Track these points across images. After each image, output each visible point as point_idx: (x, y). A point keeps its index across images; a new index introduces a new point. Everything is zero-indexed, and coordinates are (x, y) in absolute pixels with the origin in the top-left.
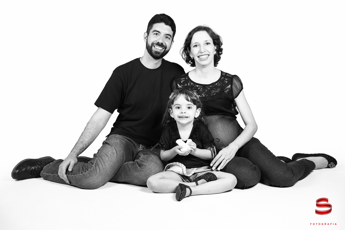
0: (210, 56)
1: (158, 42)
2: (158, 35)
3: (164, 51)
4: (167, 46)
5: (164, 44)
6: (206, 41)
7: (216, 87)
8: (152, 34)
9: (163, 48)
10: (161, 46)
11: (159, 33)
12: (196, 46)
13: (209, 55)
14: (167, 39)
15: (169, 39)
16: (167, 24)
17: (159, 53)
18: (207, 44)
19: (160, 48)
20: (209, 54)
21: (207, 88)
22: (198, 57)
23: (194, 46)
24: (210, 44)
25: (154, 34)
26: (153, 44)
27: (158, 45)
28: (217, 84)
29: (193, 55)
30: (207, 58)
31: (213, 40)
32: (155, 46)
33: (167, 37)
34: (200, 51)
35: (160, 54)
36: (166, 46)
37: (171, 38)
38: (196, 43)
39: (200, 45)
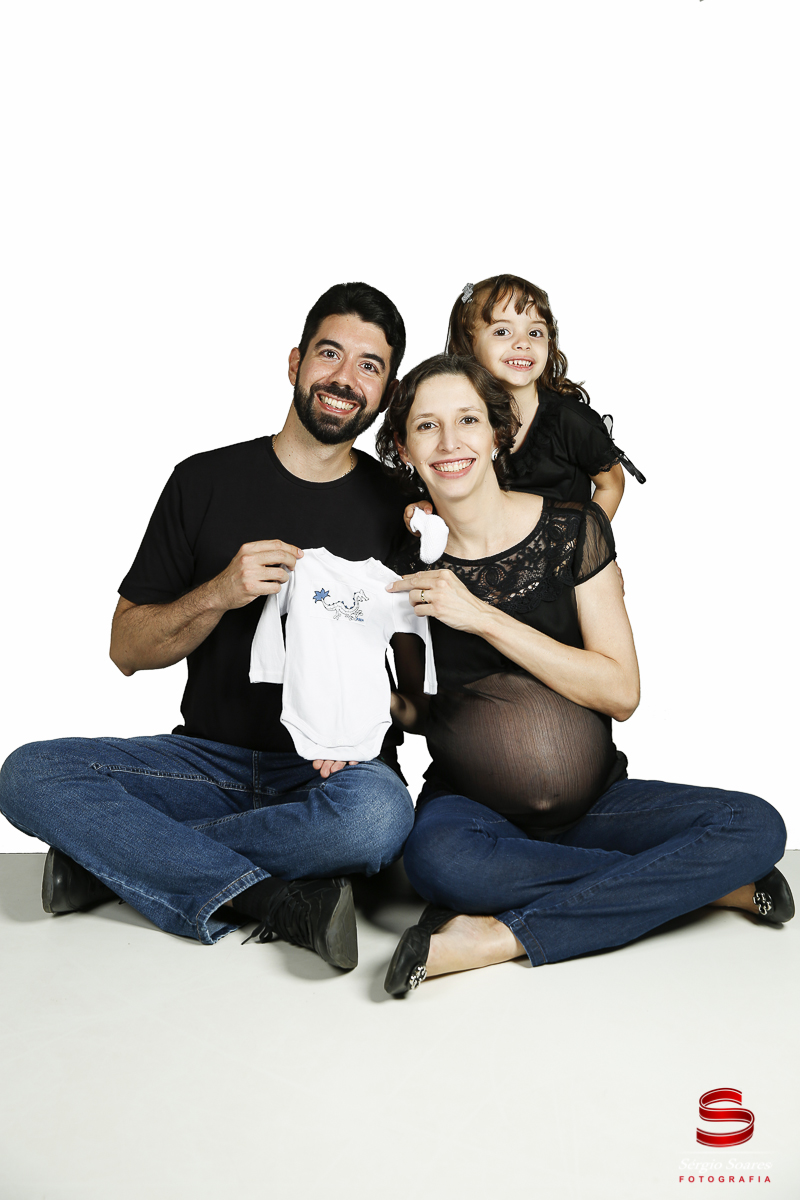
0: (476, 463)
1: (334, 383)
2: (335, 357)
3: (358, 416)
4: (368, 397)
5: (358, 391)
6: (464, 410)
7: (533, 557)
8: (314, 353)
9: (355, 405)
10: (343, 397)
11: (339, 351)
12: (427, 426)
13: (473, 460)
14: (369, 372)
15: (376, 371)
16: (367, 317)
17: (336, 421)
18: (469, 420)
19: (340, 403)
20: (474, 456)
21: (499, 566)
22: (433, 466)
23: (419, 428)
24: (476, 421)
25: (322, 353)
26: (315, 388)
27: (334, 394)
28: (532, 545)
29: (414, 459)
30: (465, 471)
31: (490, 407)
32: (323, 397)
33: (368, 367)
34: (441, 448)
35: (343, 426)
36: (364, 397)
37: (383, 367)
38: (425, 415)
39: (441, 425)
